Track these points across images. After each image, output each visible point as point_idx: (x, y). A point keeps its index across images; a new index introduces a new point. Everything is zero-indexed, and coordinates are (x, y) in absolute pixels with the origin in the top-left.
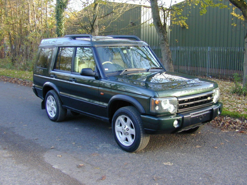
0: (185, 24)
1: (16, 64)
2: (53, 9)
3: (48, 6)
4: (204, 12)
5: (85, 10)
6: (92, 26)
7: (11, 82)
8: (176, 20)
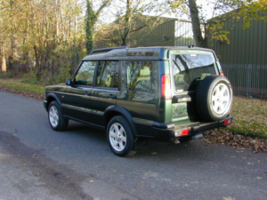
0: (226, 39)
1: (42, 79)
2: (82, 21)
3: (77, 17)
4: (248, 25)
5: (117, 22)
6: (124, 40)
7: (37, 98)
8: (217, 35)
